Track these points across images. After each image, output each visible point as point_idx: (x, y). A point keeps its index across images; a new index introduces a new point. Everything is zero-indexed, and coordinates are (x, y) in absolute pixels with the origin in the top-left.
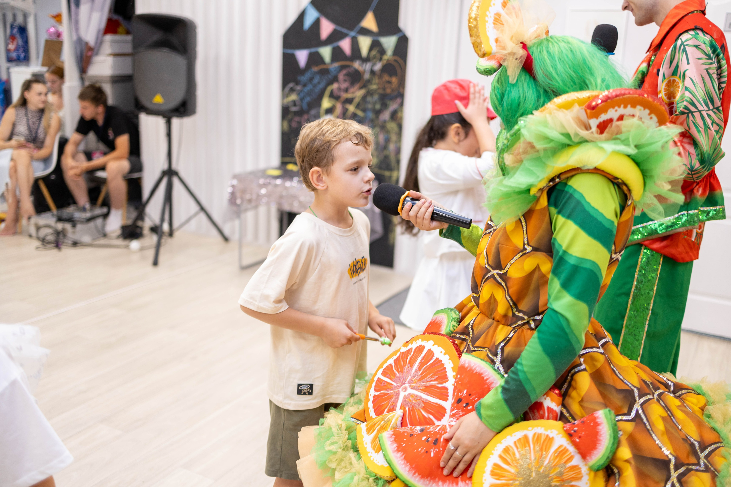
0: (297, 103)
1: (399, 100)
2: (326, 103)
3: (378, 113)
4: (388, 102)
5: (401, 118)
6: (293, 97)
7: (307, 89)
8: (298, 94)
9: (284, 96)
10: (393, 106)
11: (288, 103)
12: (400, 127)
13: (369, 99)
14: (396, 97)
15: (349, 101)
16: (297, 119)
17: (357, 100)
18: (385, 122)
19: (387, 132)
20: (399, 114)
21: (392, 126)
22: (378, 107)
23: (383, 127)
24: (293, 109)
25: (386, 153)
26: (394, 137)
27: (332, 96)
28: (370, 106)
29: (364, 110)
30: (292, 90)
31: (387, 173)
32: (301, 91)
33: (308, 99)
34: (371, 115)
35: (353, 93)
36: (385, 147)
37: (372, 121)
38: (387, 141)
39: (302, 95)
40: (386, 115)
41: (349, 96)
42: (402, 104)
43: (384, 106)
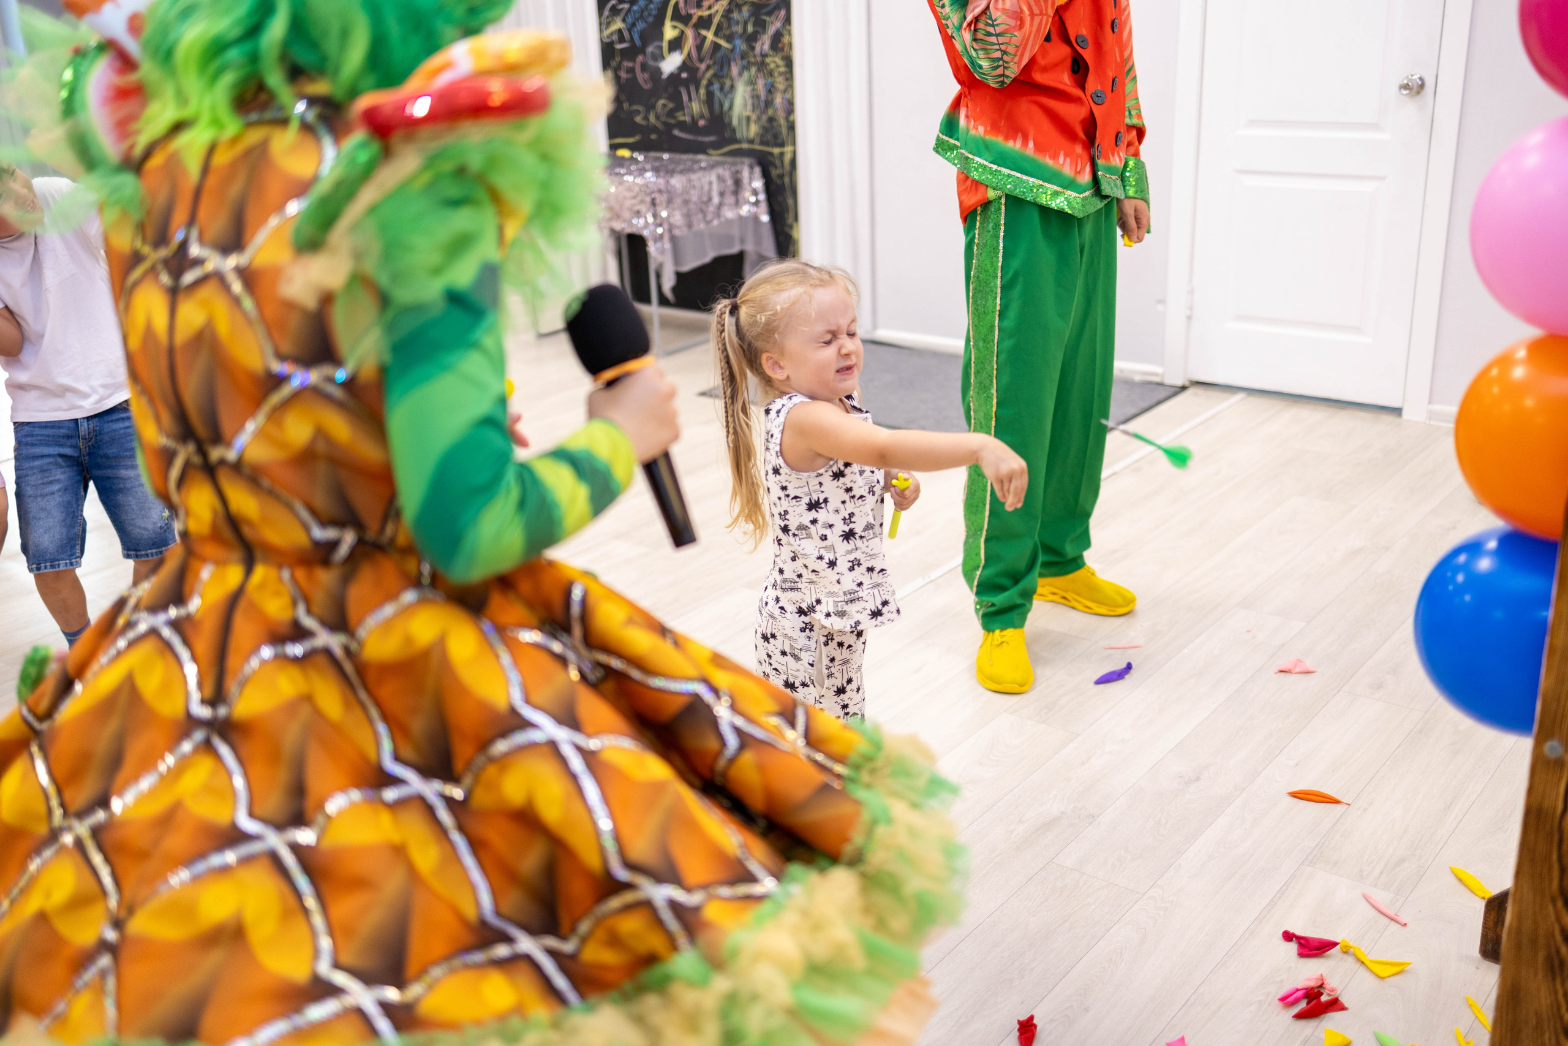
0: (626, 35)
1: (783, 12)
2: (670, 32)
3: (752, 39)
4: (767, 19)
5: (790, 44)
6: (618, 24)
7: (635, 8)
8: (624, 20)
9: (603, 24)
10: (774, 25)
11: (612, 34)
12: (789, 63)
13: (735, 15)
14: (777, 8)
15: (705, 23)
16: (627, 64)
17: (716, 21)
18: (764, 56)
19: (771, 74)
20: (786, 39)
21: (775, 61)
22: (750, 29)
23: (762, 66)
24: (619, 46)
25: (770, 112)
26: (780, 84)
27: (677, 16)
28: (739, 29)
29: (729, 39)
30: (615, 11)
31: (776, 151)
32: (629, 10)
33: (641, 25)
34: (741, 45)
35: (710, 8)
36: (769, 103)
37: (743, 56)
38: (771, 90)
39: (630, 20)
40: (764, 44)
41: (706, 13)
42: (788, 20)
43: (761, 25)
